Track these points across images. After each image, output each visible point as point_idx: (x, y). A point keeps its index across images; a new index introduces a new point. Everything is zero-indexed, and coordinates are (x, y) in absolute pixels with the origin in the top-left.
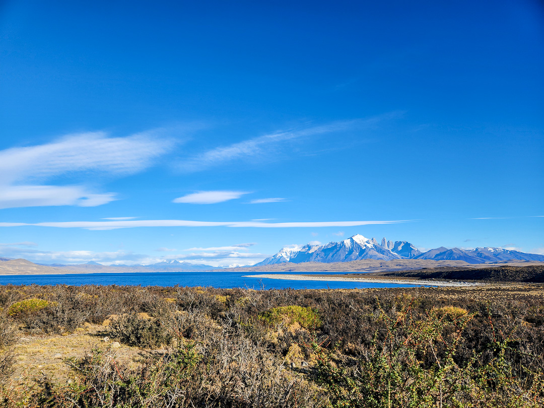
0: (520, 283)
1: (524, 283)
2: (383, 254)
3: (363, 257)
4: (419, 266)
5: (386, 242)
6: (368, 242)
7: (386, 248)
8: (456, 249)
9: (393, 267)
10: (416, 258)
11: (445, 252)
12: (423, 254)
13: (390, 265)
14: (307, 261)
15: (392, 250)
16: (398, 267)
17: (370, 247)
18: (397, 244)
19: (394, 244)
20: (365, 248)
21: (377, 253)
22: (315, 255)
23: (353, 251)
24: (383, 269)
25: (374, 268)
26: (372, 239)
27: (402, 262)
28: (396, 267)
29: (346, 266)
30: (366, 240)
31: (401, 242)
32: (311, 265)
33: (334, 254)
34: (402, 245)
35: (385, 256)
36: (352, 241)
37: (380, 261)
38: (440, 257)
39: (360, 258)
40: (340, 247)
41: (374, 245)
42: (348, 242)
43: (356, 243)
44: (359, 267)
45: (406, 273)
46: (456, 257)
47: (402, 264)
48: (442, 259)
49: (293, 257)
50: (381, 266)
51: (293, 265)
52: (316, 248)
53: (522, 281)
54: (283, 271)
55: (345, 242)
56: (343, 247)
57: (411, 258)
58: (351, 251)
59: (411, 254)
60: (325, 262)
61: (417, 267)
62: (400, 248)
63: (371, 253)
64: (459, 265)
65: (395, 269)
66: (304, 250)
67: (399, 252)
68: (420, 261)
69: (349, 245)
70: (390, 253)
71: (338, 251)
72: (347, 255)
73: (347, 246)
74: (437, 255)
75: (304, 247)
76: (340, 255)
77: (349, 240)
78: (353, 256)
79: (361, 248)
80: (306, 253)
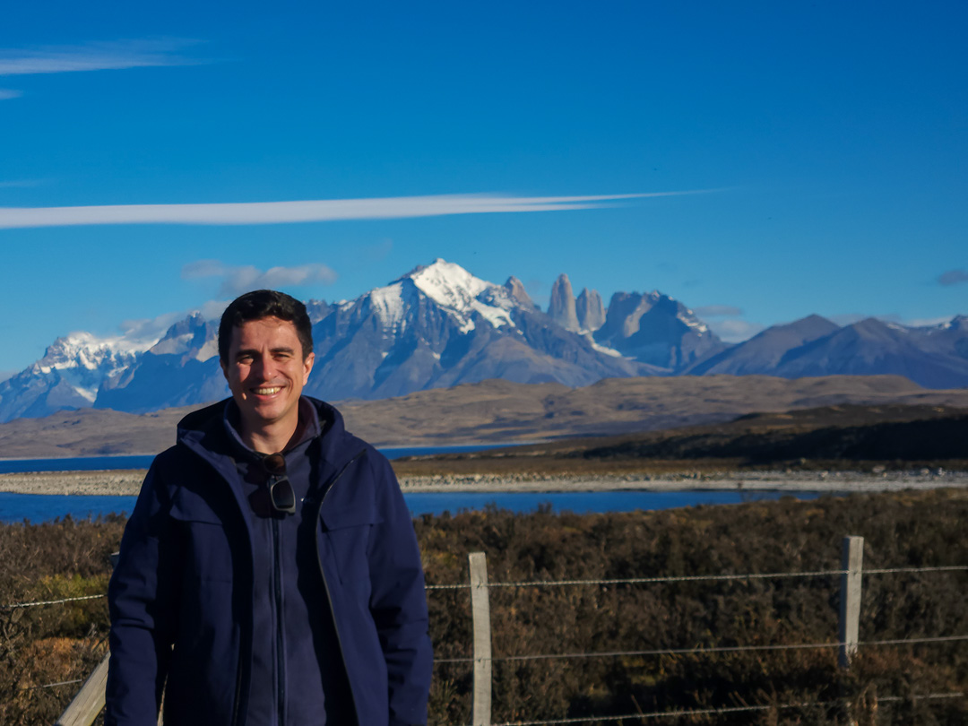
2: (558, 355)
3: (464, 373)
4: (712, 408)
5: (573, 293)
6: (484, 298)
7: (572, 325)
8: (871, 323)
9: (605, 415)
10: (699, 371)
11: (822, 341)
12: (730, 351)
13: (589, 409)
15: (600, 336)
16: (625, 416)
17: (497, 323)
18: (622, 304)
19: (605, 303)
20: (469, 327)
21: (528, 352)
23: (414, 345)
24: (558, 427)
25: (516, 423)
26: (508, 285)
27: (641, 389)
29: (384, 420)
30: (476, 286)
31: (635, 298)
34: (641, 310)
35: (564, 365)
36: (411, 293)
37: (542, 390)
38: (802, 362)
39: (448, 377)
40: (354, 327)
41: (514, 312)
42: (387, 299)
43: (429, 300)
44: (446, 423)
46: (870, 360)
47: (642, 400)
48: (813, 370)
49: (115, 385)
50: (550, 415)
51: (117, 424)
54: (69, 454)
55: (377, 299)
56: (369, 323)
57: (678, 370)
58: (404, 347)
59: (679, 353)
61: (705, 408)
62: (632, 325)
63: (498, 351)
64: (887, 396)
65: (613, 425)
66: (170, 348)
67: (625, 345)
68: (718, 381)
69: (398, 314)
70: (588, 349)
71: (341, 345)
72: (386, 362)
73: (384, 318)
74: (791, 355)
75: (174, 331)
76: (351, 367)
77: (397, 288)
78: (414, 371)
79: (454, 330)
80: (184, 360)
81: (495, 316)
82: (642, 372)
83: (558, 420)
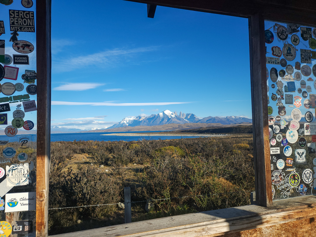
0: (247, 134)
1: (248, 134)
2: (180, 121)
3: (170, 122)
4: (198, 127)
5: (182, 114)
7: (182, 117)
8: (217, 117)
9: (185, 127)
10: (197, 122)
11: (211, 119)
12: (200, 120)
13: (183, 127)
14: (139, 125)
15: (185, 118)
16: (188, 127)
17: (173, 117)
18: (188, 115)
19: (186, 115)
20: (170, 117)
21: (177, 120)
22: (143, 122)
23: (164, 119)
25: (175, 128)
26: (175, 113)
27: (189, 124)
28: (186, 127)
29: (160, 127)
30: (171, 113)
32: (140, 127)
33: (154, 121)
34: (190, 115)
36: (164, 113)
37: (178, 124)
38: (209, 121)
39: (168, 123)
40: (157, 117)
41: (175, 116)
42: (161, 114)
43: (166, 115)
44: (167, 128)
45: (192, 130)
46: (217, 121)
47: (190, 126)
48: (210, 122)
49: (130, 123)
51: (130, 128)
52: (144, 118)
53: (248, 133)
54: (125, 131)
55: (160, 114)
56: (159, 117)
57: (194, 122)
58: (163, 120)
59: (194, 120)
60: (148, 126)
61: (197, 127)
62: (189, 117)
63: (173, 120)
64: (218, 125)
65: (186, 128)
66: (137, 119)
67: (188, 119)
68: (199, 124)
69: (162, 116)
70: (184, 120)
71: (156, 119)
72: (161, 121)
73: (161, 116)
74: (207, 121)
75: (137, 117)
76: (157, 122)
77: (162, 113)
78: (164, 122)
79: (169, 118)
80: (138, 121)
81: (173, 116)
82: (190, 122)
83: (180, 128)
